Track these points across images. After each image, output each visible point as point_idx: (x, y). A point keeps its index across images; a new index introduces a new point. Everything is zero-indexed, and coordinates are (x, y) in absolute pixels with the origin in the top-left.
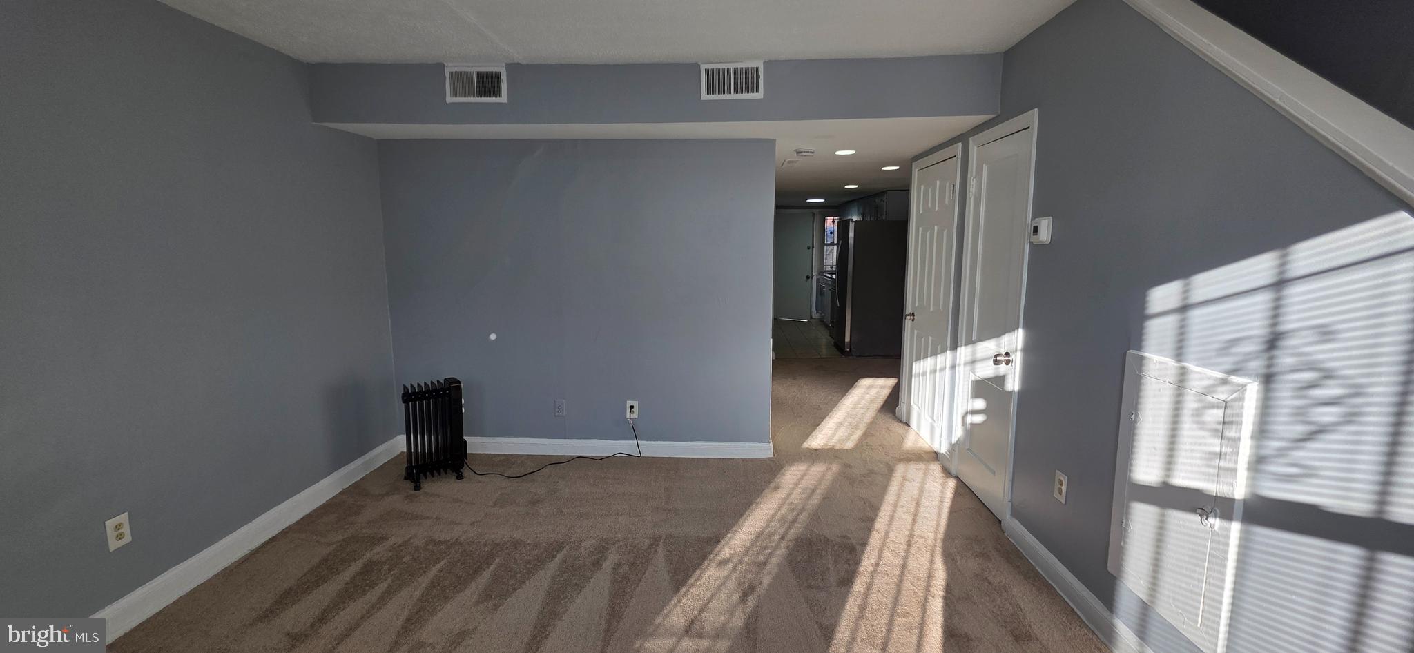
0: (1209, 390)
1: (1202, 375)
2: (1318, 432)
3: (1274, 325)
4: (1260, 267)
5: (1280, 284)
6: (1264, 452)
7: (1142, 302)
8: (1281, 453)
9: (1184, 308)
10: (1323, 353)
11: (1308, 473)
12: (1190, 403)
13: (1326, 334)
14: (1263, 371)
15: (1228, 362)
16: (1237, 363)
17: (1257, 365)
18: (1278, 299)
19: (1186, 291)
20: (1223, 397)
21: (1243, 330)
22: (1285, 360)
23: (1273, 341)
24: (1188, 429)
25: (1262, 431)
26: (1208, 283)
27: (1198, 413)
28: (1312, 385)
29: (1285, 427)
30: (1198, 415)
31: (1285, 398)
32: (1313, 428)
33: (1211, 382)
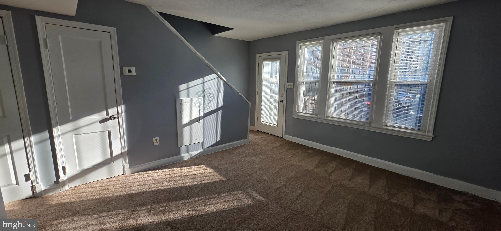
0: (197, 101)
1: (195, 99)
2: (211, 101)
3: (204, 89)
4: (200, 81)
5: (203, 83)
6: (205, 107)
7: (178, 88)
8: (207, 106)
9: (188, 88)
10: (210, 91)
11: (210, 107)
12: (193, 104)
13: (210, 89)
14: (203, 96)
15: (197, 96)
16: (199, 96)
17: (202, 95)
18: (203, 85)
19: (188, 85)
20: (199, 101)
21: (199, 90)
22: (206, 93)
23: (204, 91)
24: (194, 108)
25: (204, 104)
26: (191, 83)
27: (195, 105)
28: (210, 95)
29: (207, 102)
30: (195, 106)
31: (206, 98)
32: (209, 101)
33: (197, 99)
